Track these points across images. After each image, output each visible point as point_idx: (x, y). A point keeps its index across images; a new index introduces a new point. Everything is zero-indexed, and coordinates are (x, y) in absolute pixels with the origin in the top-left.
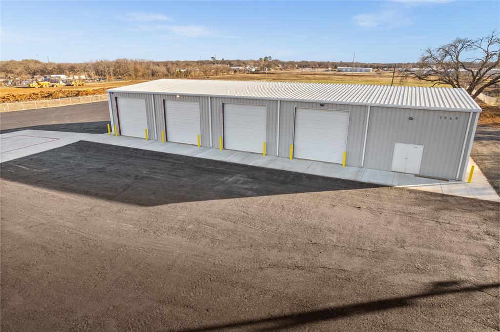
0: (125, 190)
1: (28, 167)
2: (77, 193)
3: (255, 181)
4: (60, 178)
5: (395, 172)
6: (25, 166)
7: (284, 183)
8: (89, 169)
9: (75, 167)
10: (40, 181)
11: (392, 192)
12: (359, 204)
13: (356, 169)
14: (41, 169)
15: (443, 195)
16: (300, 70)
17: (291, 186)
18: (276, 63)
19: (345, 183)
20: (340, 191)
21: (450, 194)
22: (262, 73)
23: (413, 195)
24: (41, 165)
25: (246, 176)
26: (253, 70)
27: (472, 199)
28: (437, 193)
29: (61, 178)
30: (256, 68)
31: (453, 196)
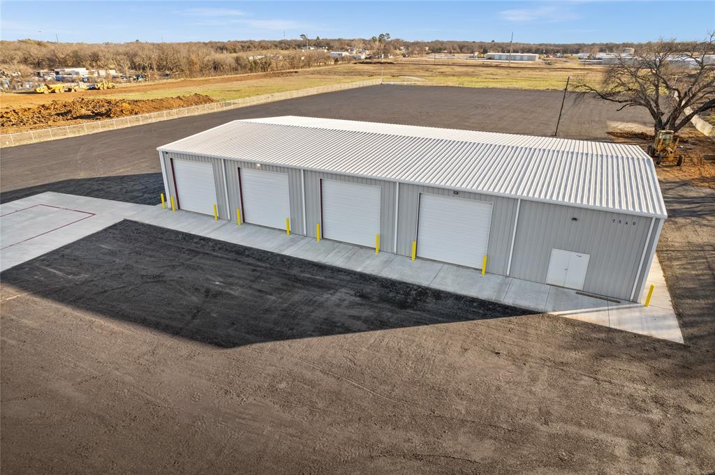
0: (194, 317)
1: (60, 270)
2: (131, 321)
3: (364, 302)
4: (105, 292)
5: (551, 285)
6: (55, 268)
7: (403, 305)
8: (142, 276)
9: (124, 271)
10: (80, 299)
11: (544, 325)
12: (499, 347)
13: (499, 279)
14: (79, 274)
15: (609, 330)
16: (432, 58)
17: (412, 312)
18: (397, 44)
19: (483, 306)
20: (475, 322)
21: (618, 328)
22: (375, 63)
23: (569, 330)
24: (77, 267)
25: (352, 293)
26: (363, 57)
27: (646, 336)
28: (602, 326)
29: (108, 293)
30: (367, 52)
31: (622, 331)
